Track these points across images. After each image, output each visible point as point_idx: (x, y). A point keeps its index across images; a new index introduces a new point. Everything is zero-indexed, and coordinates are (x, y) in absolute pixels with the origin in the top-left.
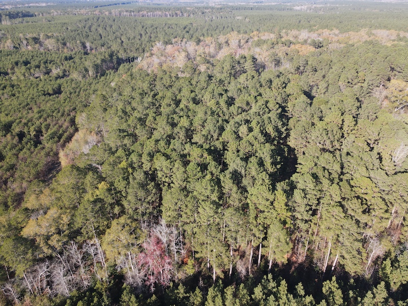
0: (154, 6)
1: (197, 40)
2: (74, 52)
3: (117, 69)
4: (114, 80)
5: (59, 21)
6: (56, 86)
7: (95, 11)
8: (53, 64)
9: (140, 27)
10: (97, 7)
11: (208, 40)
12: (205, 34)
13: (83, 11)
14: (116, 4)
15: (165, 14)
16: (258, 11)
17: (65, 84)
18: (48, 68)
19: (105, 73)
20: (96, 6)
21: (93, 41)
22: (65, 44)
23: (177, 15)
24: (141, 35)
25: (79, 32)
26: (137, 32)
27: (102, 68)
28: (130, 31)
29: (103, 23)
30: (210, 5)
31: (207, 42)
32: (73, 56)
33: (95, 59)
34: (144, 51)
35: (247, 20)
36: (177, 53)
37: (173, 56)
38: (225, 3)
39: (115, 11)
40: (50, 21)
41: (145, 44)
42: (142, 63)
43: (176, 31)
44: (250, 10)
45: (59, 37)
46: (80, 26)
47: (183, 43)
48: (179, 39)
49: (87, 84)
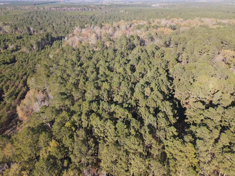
0: (70, 4)
1: (100, 25)
2: (23, 34)
3: (52, 45)
4: (53, 52)
5: (12, 14)
6: (12, 57)
7: (34, 7)
8: (9, 42)
9: (64, 18)
10: (35, 5)
11: (107, 25)
12: (104, 21)
13: (26, 7)
14: (47, 3)
15: (78, 9)
17: (18, 55)
18: (6, 45)
19: (44, 47)
20: (35, 4)
21: (34, 26)
22: (16, 29)
23: (85, 9)
24: (65, 22)
25: (25, 21)
26: (62, 20)
27: (42, 44)
28: (57, 20)
29: (40, 15)
31: (106, 26)
32: (22, 36)
33: (37, 38)
34: (68, 33)
35: (127, 12)
36: (89, 34)
37: (87, 36)
39: (47, 7)
40: (6, 14)
41: (68, 28)
42: (68, 41)
43: (86, 19)
45: (13, 24)
46: (26, 17)
47: (92, 28)
48: (88, 25)
49: (33, 55)
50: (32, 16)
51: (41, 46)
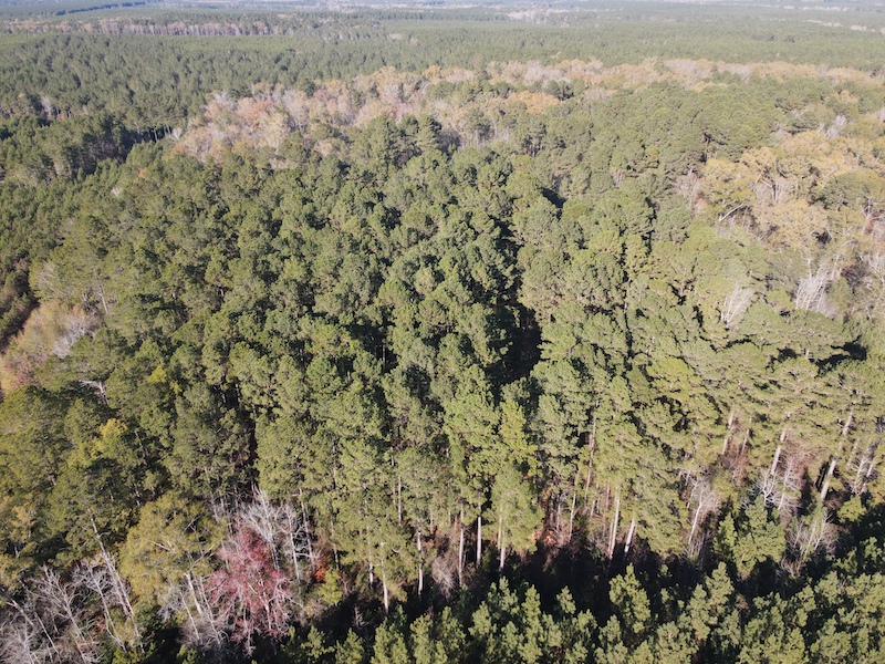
0: (201, 11)
1: (307, 87)
2: (12, 120)
3: (125, 157)
4: (119, 181)
7: (59, 22)
9: (172, 59)
10: (62, 13)
11: (332, 85)
12: (325, 73)
13: (28, 24)
14: (109, 7)
15: (230, 28)
16: (435, 21)
19: (95, 166)
20: (61, 10)
21: (57, 91)
23: (256, 30)
24: (176, 77)
25: (20, 72)
26: (165, 70)
27: (86, 156)
28: (148, 68)
29: (81, 49)
30: (331, 9)
31: (330, 90)
32: (10, 130)
33: (68, 135)
34: (186, 113)
35: (414, 41)
36: (264, 116)
37: (255, 122)
38: (362, 5)
39: (107, 23)
41: (187, 98)
42: (184, 140)
43: (258, 66)
44: (419, 21)
46: (24, 59)
47: (276, 94)
48: (265, 85)
49: (51, 193)
50: (49, 54)
51: (83, 162)
